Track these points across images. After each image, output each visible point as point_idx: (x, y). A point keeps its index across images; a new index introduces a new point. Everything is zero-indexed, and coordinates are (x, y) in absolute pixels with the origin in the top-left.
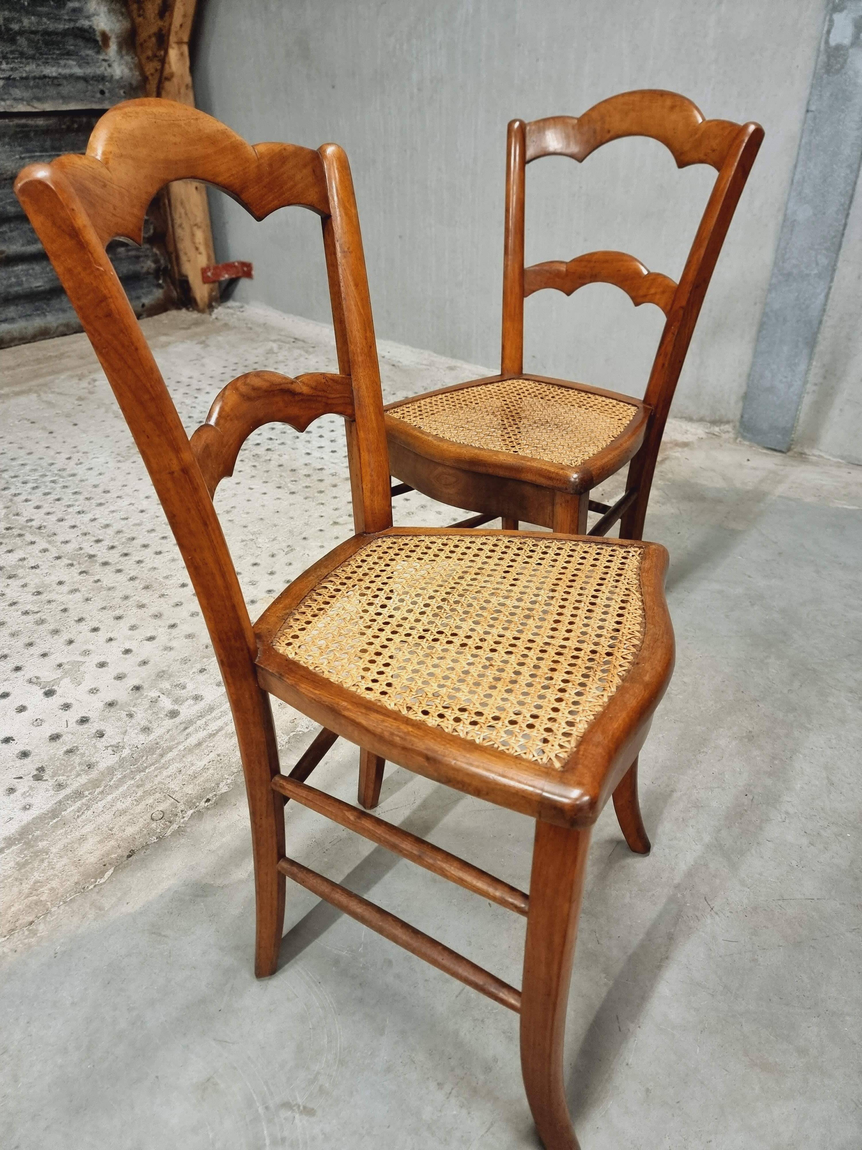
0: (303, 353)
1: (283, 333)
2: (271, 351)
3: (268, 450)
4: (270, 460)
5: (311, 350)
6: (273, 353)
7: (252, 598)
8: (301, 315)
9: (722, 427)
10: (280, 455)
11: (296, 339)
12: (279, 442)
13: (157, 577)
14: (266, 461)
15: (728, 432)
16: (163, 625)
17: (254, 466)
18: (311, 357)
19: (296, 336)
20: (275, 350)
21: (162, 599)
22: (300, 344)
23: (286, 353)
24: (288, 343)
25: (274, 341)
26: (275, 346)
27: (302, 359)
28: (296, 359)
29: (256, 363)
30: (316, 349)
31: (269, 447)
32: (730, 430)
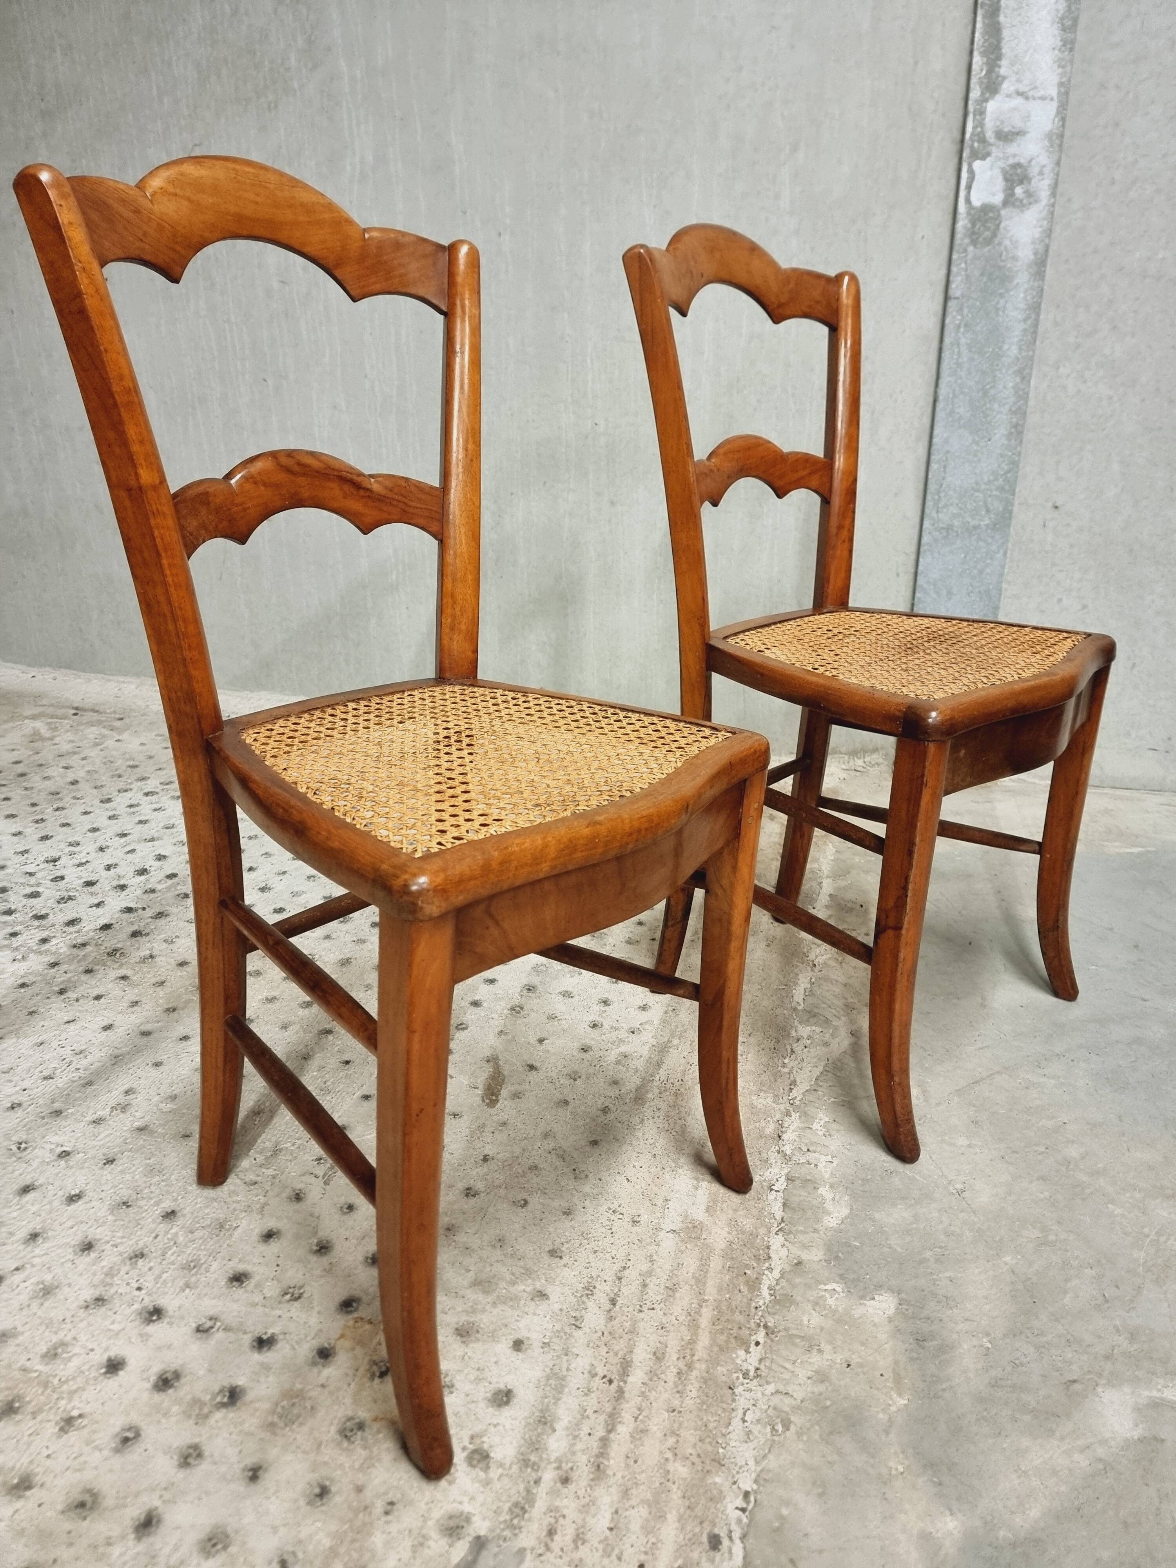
0: (106, 732)
1: (44, 702)
2: (35, 737)
3: (135, 934)
4: (151, 957)
5: (118, 724)
6: (43, 739)
7: (316, 1343)
8: (68, 667)
9: (867, 759)
10: (169, 941)
11: (78, 711)
12: (149, 913)
13: (22, 1361)
14: (144, 960)
15: (878, 764)
16: (116, 1532)
17: (124, 978)
18: (125, 736)
19: (76, 705)
20: (45, 732)
21: (73, 1436)
22: (89, 716)
23: (70, 736)
24: (65, 718)
25: (34, 717)
26: (39, 725)
27: (110, 743)
28: (97, 744)
29: (17, 762)
30: (127, 721)
31: (135, 927)
32: (881, 760)
